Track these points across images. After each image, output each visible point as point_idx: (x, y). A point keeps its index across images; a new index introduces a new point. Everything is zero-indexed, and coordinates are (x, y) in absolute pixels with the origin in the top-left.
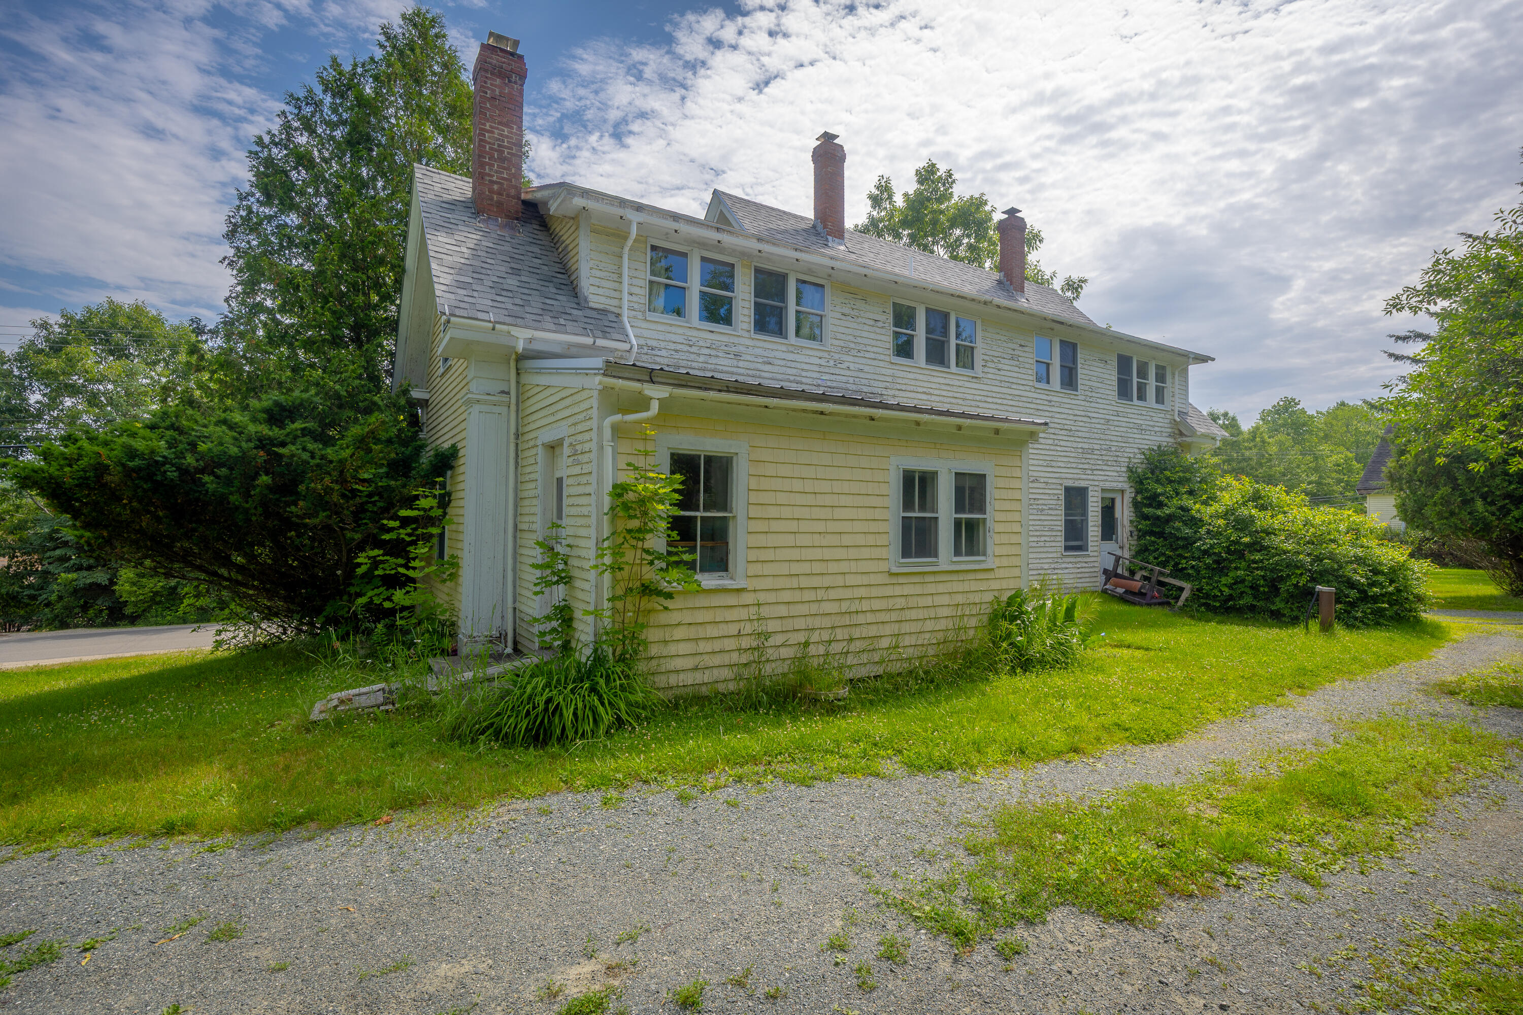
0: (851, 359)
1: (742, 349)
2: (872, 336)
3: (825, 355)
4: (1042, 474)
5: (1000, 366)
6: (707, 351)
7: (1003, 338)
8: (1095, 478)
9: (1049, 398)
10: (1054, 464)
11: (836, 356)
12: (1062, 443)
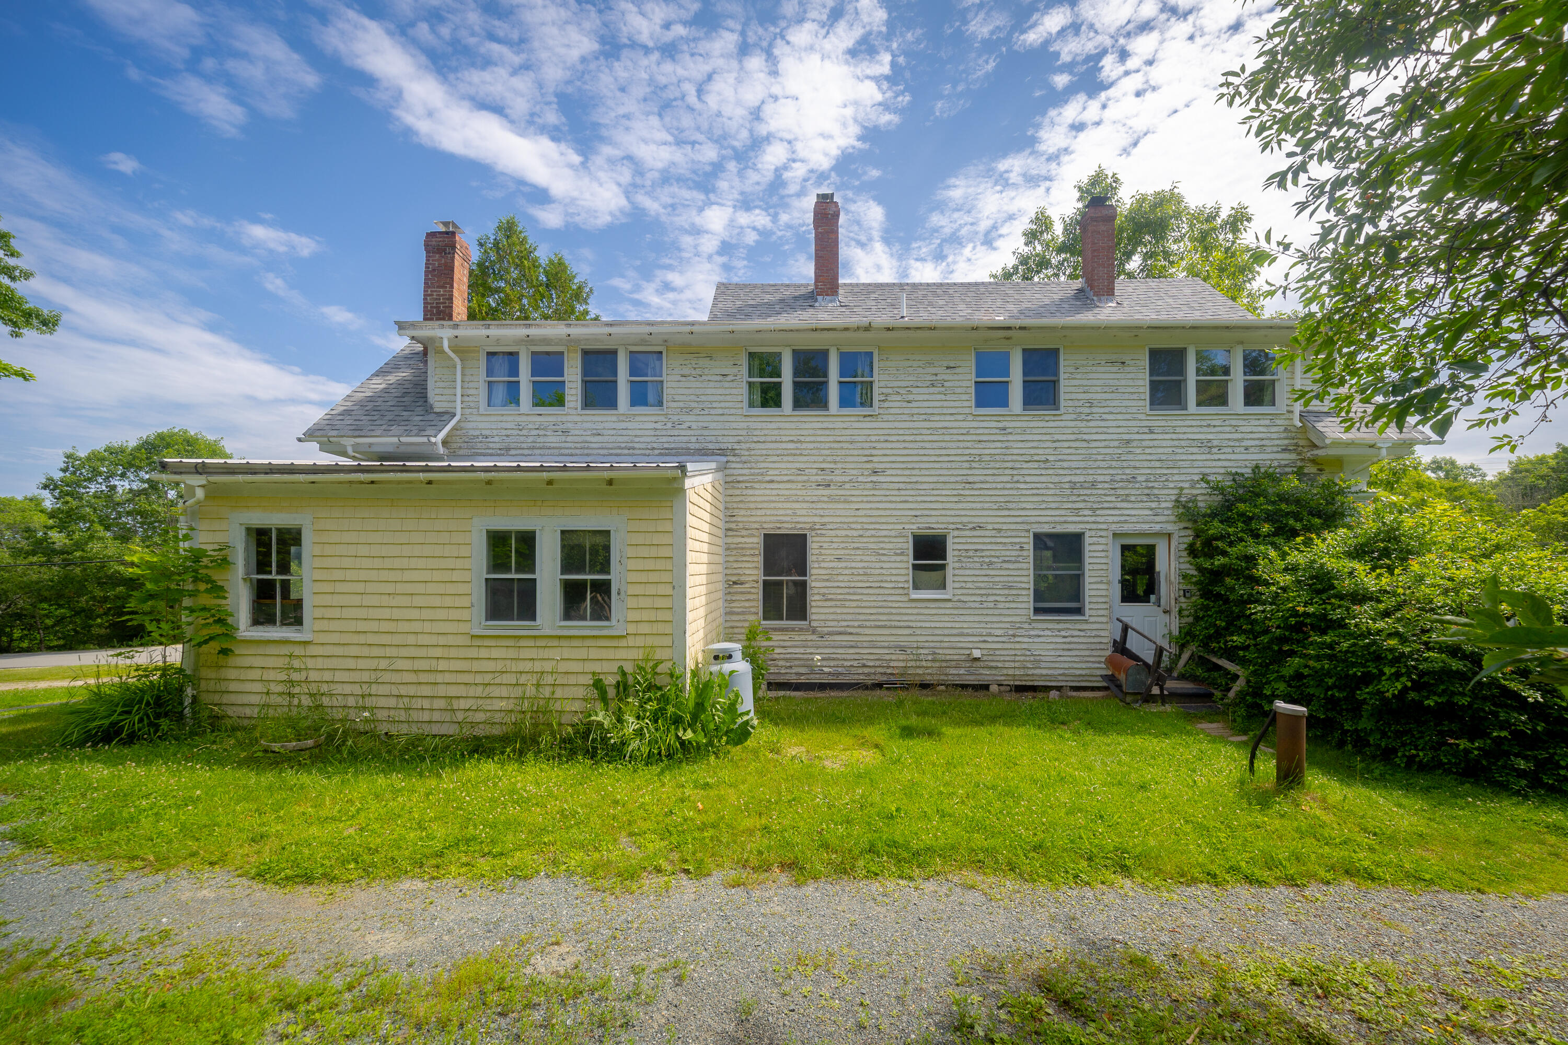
0: (693, 418)
1: (570, 425)
2: (720, 391)
3: (662, 418)
4: (990, 520)
5: (910, 397)
6: (535, 432)
7: (915, 364)
8: (1099, 519)
9: (1000, 425)
10: (1010, 505)
11: (675, 418)
12: (1028, 479)
